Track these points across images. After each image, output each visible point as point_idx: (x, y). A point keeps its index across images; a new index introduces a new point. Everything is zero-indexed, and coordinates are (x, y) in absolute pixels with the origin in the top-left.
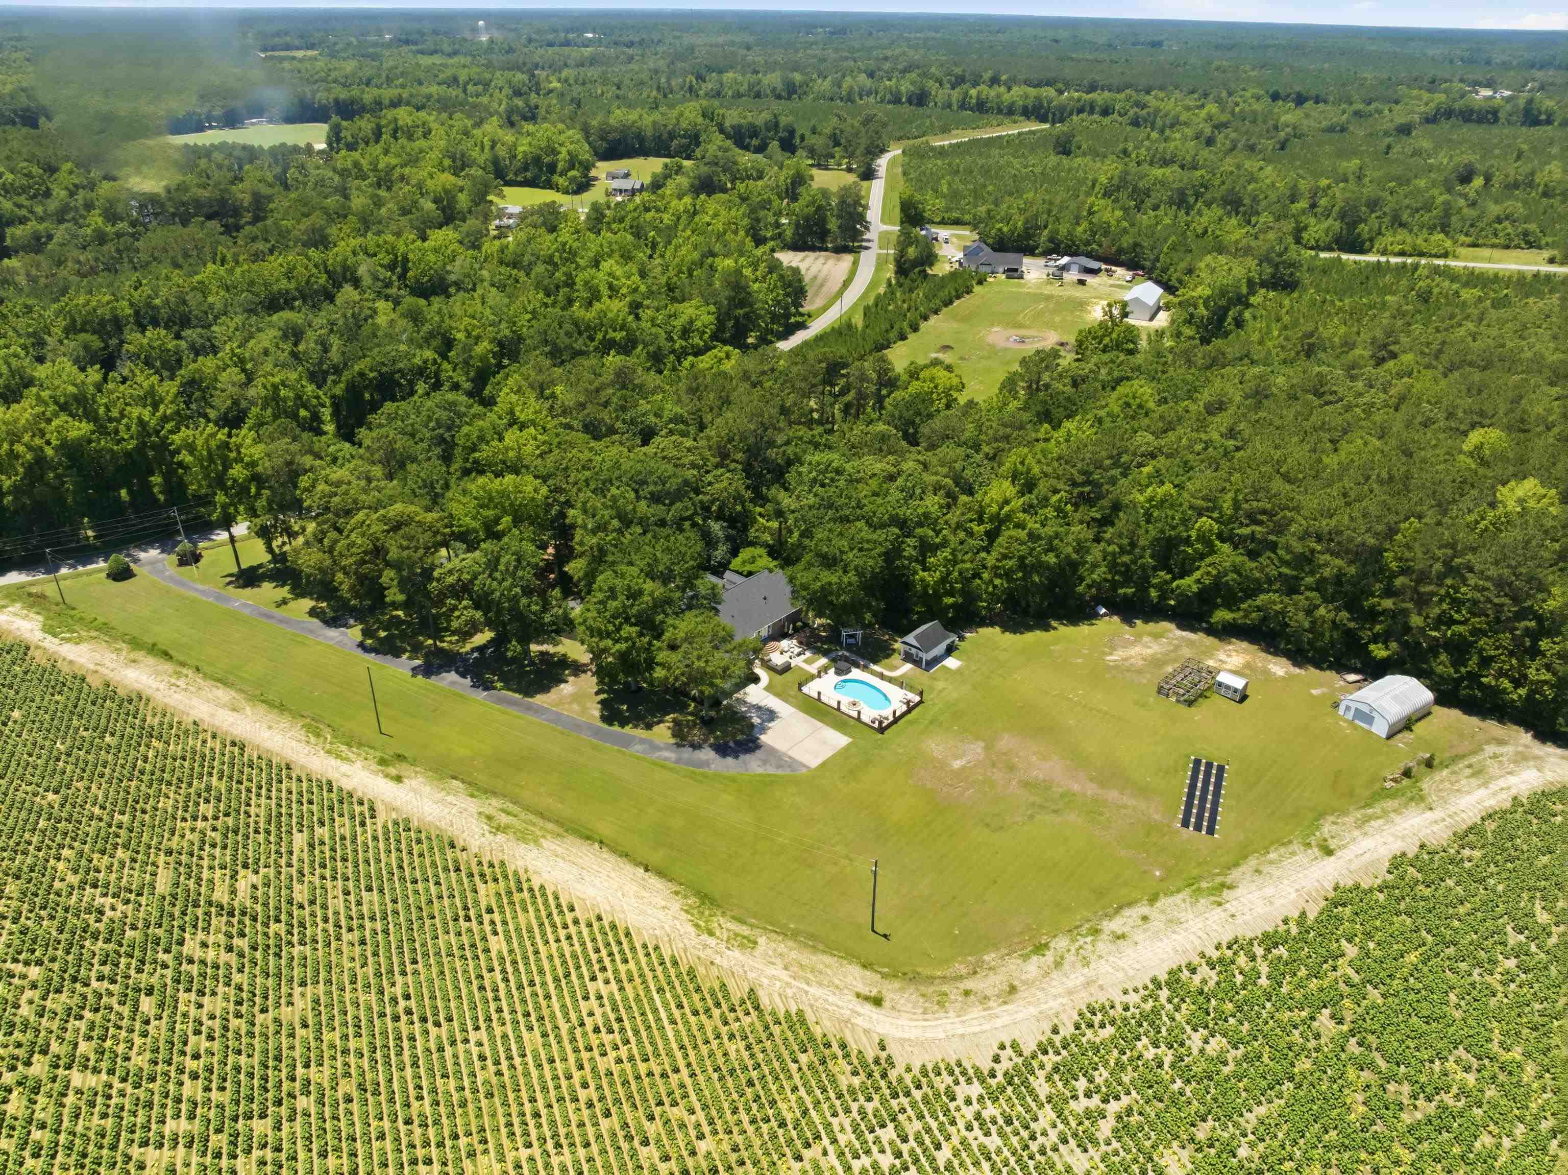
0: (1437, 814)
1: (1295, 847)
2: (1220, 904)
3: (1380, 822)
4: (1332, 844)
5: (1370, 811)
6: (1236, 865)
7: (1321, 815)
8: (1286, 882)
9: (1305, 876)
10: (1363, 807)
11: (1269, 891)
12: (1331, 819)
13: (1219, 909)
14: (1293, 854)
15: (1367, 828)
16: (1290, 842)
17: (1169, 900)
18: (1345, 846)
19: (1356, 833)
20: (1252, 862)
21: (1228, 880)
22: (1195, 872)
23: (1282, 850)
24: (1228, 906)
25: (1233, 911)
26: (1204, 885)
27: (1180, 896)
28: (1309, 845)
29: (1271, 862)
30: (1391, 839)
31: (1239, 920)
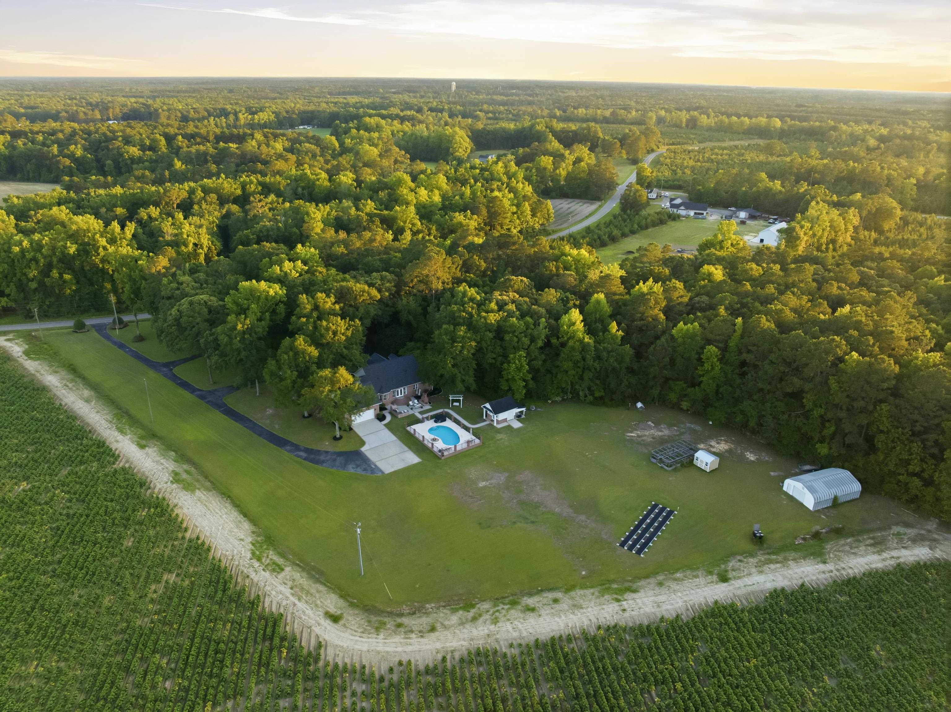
0: (830, 566)
1: (700, 573)
2: (618, 600)
3: (778, 565)
4: (731, 575)
5: (774, 557)
6: (647, 577)
7: (733, 554)
8: (679, 594)
9: (697, 593)
10: (769, 554)
11: (662, 598)
12: (739, 558)
13: (617, 604)
14: (697, 577)
15: (766, 568)
16: (698, 569)
17: (582, 592)
18: (739, 578)
19: (754, 570)
20: (660, 578)
21: (635, 586)
22: (612, 577)
23: (688, 572)
24: (624, 603)
25: (626, 607)
26: (615, 586)
27: (592, 591)
28: (711, 573)
29: (675, 580)
30: (780, 578)
31: (627, 614)
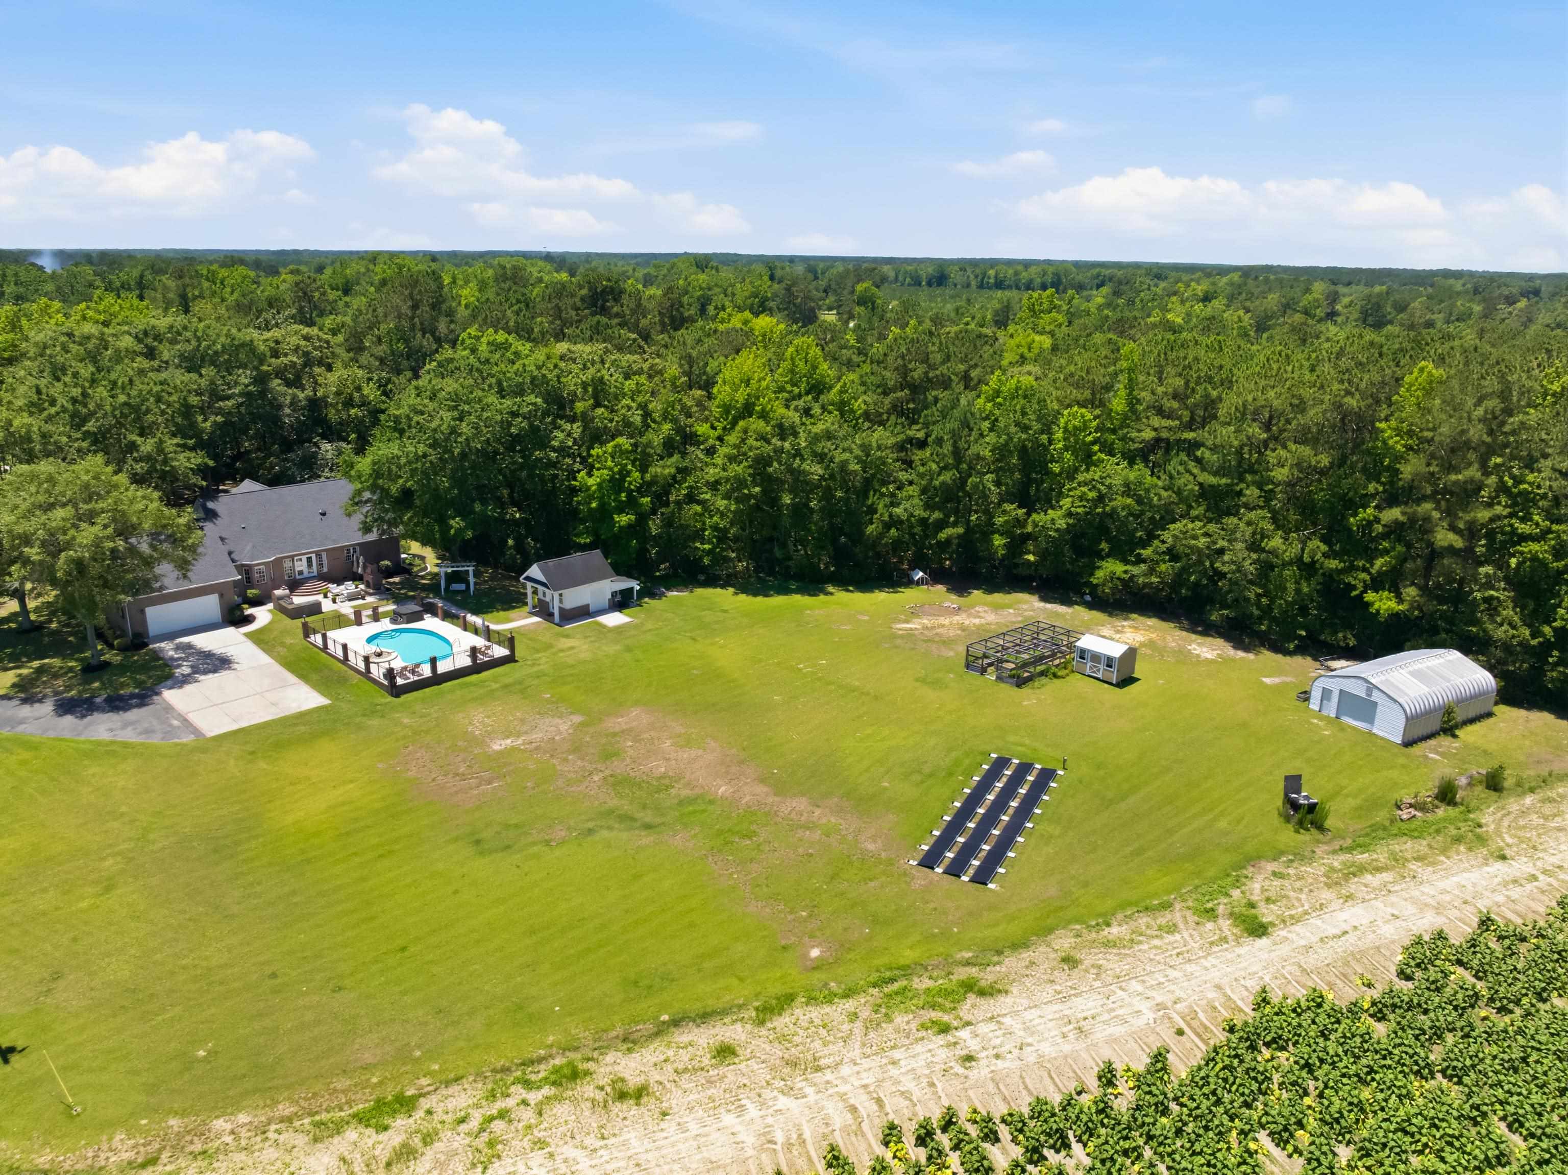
0: (1520, 866)
1: (1177, 915)
2: (944, 1029)
3: (1386, 876)
4: (1266, 914)
5: (1362, 857)
6: (1018, 945)
7: (1253, 859)
8: (1135, 986)
9: (1189, 977)
10: (1349, 850)
11: (1085, 1005)
12: (1271, 867)
13: (941, 1040)
14: (1172, 929)
15: (1354, 886)
16: (1167, 906)
17: (815, 1013)
18: (1296, 920)
19: (1326, 895)
20: (1063, 941)
21: (987, 977)
22: (908, 956)
23: (1143, 920)
24: (964, 1034)
25: (973, 1045)
26: (921, 983)
27: (850, 1005)
28: (1211, 914)
29: (1109, 944)
30: (1411, 909)
31: (980, 1072)
